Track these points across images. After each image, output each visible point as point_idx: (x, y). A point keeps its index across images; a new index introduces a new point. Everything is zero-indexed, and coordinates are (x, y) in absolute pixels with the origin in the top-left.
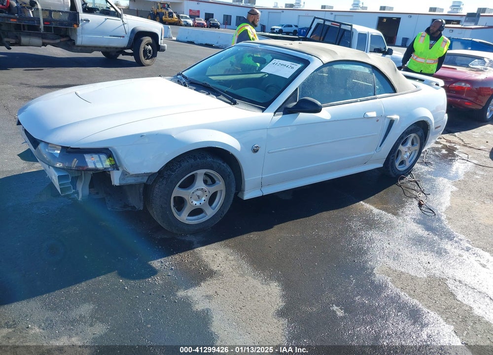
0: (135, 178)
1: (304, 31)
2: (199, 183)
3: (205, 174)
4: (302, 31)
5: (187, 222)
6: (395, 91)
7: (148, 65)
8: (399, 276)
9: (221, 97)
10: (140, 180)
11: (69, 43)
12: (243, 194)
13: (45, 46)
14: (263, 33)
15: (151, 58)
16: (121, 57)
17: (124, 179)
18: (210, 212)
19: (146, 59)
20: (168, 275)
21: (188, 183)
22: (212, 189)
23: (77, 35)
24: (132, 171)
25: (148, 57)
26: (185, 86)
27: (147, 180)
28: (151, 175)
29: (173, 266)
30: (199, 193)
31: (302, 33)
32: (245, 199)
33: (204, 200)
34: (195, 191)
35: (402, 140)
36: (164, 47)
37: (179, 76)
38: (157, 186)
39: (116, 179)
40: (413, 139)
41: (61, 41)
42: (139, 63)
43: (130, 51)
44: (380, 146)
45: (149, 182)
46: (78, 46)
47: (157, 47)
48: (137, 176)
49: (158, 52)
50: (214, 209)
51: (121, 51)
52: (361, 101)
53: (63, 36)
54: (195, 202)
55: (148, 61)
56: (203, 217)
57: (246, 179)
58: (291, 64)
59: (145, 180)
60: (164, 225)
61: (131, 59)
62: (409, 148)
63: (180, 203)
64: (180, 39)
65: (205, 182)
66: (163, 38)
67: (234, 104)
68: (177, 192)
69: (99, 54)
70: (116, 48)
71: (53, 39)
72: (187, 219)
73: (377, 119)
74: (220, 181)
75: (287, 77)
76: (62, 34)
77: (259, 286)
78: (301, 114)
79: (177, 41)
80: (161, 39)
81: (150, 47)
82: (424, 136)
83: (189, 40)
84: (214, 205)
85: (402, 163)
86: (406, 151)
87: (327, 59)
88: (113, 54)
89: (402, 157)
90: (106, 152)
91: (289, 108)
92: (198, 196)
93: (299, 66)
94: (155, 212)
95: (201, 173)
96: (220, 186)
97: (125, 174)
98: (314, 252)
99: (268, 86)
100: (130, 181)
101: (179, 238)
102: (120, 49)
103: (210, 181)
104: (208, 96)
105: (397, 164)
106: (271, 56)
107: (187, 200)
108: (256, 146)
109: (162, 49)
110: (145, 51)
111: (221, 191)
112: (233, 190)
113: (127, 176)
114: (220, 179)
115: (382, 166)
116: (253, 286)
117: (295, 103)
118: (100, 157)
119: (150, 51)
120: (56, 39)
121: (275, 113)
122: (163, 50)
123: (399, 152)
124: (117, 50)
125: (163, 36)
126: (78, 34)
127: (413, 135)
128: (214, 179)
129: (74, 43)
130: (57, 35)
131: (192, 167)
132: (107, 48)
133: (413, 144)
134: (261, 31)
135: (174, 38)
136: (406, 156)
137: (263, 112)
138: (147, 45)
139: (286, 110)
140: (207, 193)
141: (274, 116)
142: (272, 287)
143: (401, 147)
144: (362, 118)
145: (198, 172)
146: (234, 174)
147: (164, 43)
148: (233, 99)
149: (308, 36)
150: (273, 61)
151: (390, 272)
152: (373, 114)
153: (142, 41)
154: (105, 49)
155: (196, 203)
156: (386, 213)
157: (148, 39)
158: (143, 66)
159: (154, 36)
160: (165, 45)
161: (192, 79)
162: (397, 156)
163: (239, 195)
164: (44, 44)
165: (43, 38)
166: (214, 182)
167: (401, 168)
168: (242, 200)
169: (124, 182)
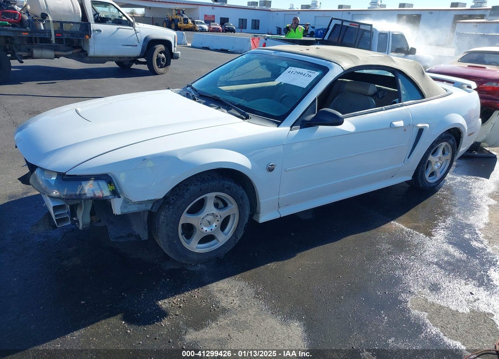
0: (137, 206)
1: (320, 32)
2: (210, 208)
3: (216, 197)
4: (319, 32)
5: (197, 251)
6: (422, 96)
7: (162, 74)
8: (438, 312)
9: (232, 111)
10: (143, 207)
11: (82, 54)
12: (258, 217)
13: (58, 58)
14: (279, 36)
15: (165, 66)
16: (134, 66)
17: (125, 207)
18: (223, 239)
19: (160, 68)
20: (176, 315)
21: (198, 208)
22: (224, 213)
23: (89, 46)
24: (135, 197)
25: (162, 65)
26: (194, 99)
27: (152, 207)
28: (156, 202)
29: (181, 303)
30: (210, 218)
31: (319, 34)
32: (260, 222)
33: (216, 226)
34: (206, 216)
35: (433, 149)
36: (178, 54)
37: (189, 88)
38: (163, 213)
39: (117, 207)
40: (444, 148)
41: (73, 53)
42: (152, 72)
43: (143, 60)
44: (408, 158)
45: (154, 209)
46: (91, 57)
47: (171, 55)
48: (141, 203)
49: (172, 60)
50: (226, 235)
51: (135, 60)
52: (386, 109)
53: (75, 48)
54: (205, 229)
55: (162, 70)
56: (216, 244)
57: (261, 201)
58: (309, 72)
59: (149, 207)
60: (171, 255)
61: (145, 67)
62: (440, 158)
63: (189, 230)
64: (194, 45)
65: (216, 205)
66: (176, 45)
67: (246, 119)
68: (185, 218)
69: (112, 64)
70: (130, 57)
71: (65, 51)
72: (197, 248)
73: (404, 129)
74: (232, 204)
75: (305, 86)
76: (75, 45)
77: (278, 326)
78: (320, 127)
79: (192, 47)
80: (175, 47)
81: (163, 55)
82: (456, 144)
83: (204, 46)
84: (226, 230)
85: (432, 174)
86: (437, 162)
87: (347, 65)
88: (127, 64)
89: (432, 168)
90: (106, 178)
91: (307, 121)
92: (208, 222)
93: (317, 73)
94: (161, 242)
95: (211, 197)
96: (233, 209)
97: (127, 202)
98: (340, 283)
99: (284, 97)
100: (133, 209)
101: (188, 269)
102: (133, 59)
103: (221, 205)
104: (217, 111)
105: (427, 175)
106: (286, 63)
107: (197, 227)
108: (271, 164)
109: (175, 57)
110: (158, 59)
111: (234, 214)
112: (248, 212)
113: (129, 203)
114: (232, 201)
115: (411, 178)
116: (271, 327)
117: (313, 115)
118: (99, 185)
119: (163, 59)
120: (68, 51)
121: (291, 127)
122: (177, 58)
123: (429, 162)
124: (130, 60)
125: (176, 44)
126: (90, 44)
127: (444, 144)
128: (225, 202)
129: (87, 54)
130: (70, 46)
131: (201, 190)
132: (120, 58)
133: (444, 153)
134: (277, 34)
135: (189, 45)
136: (436, 167)
137: (278, 127)
138: (161, 53)
139: (303, 123)
140: (219, 218)
141: (291, 130)
142: (293, 328)
143: (431, 158)
144: (388, 129)
145: (208, 195)
146: (248, 196)
147: (177, 50)
148: (245, 113)
149: (326, 38)
150: (289, 69)
151: (427, 306)
152: (400, 123)
153: (155, 49)
154: (118, 59)
155: (207, 229)
156: (418, 233)
157: (161, 47)
158: (157, 74)
159: (167, 43)
160: (179, 52)
161: (202, 92)
162: (427, 167)
163: (255, 218)
164: (57, 56)
165: (55, 50)
166: (226, 205)
167: (431, 180)
168: (257, 223)
169: (126, 211)
